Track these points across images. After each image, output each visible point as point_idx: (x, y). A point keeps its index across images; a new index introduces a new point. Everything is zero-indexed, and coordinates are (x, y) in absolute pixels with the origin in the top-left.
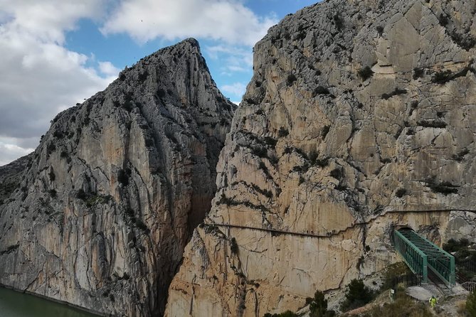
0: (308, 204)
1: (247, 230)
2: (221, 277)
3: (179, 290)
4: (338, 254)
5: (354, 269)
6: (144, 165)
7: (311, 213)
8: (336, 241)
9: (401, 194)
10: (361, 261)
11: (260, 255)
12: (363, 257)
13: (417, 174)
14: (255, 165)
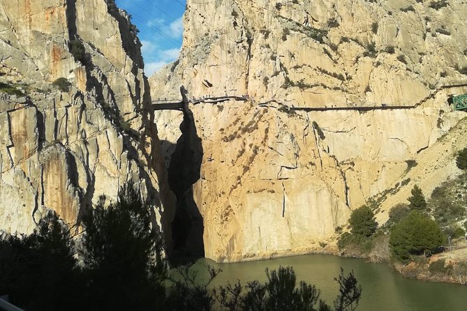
0: (391, 82)
1: (329, 112)
2: (317, 162)
3: (261, 191)
4: (422, 119)
5: (436, 129)
6: (112, 39)
7: (395, 89)
8: (419, 110)
9: (443, 75)
10: (440, 121)
11: (347, 135)
12: (439, 119)
13: (447, 62)
14: (319, 49)
